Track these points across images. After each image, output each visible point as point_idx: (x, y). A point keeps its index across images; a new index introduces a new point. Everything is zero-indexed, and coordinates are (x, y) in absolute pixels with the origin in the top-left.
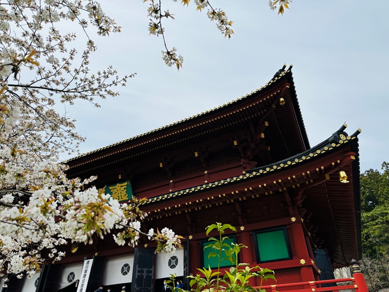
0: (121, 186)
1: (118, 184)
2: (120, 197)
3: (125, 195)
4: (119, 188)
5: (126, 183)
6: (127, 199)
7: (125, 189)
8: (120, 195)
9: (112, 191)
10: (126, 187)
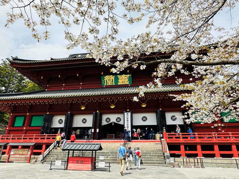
0: (125, 76)
1: (124, 75)
2: (124, 82)
3: (127, 81)
4: (124, 77)
5: (129, 75)
6: (128, 84)
7: (127, 78)
8: (124, 81)
9: (119, 78)
10: (128, 77)
